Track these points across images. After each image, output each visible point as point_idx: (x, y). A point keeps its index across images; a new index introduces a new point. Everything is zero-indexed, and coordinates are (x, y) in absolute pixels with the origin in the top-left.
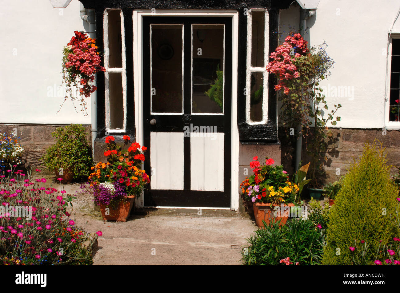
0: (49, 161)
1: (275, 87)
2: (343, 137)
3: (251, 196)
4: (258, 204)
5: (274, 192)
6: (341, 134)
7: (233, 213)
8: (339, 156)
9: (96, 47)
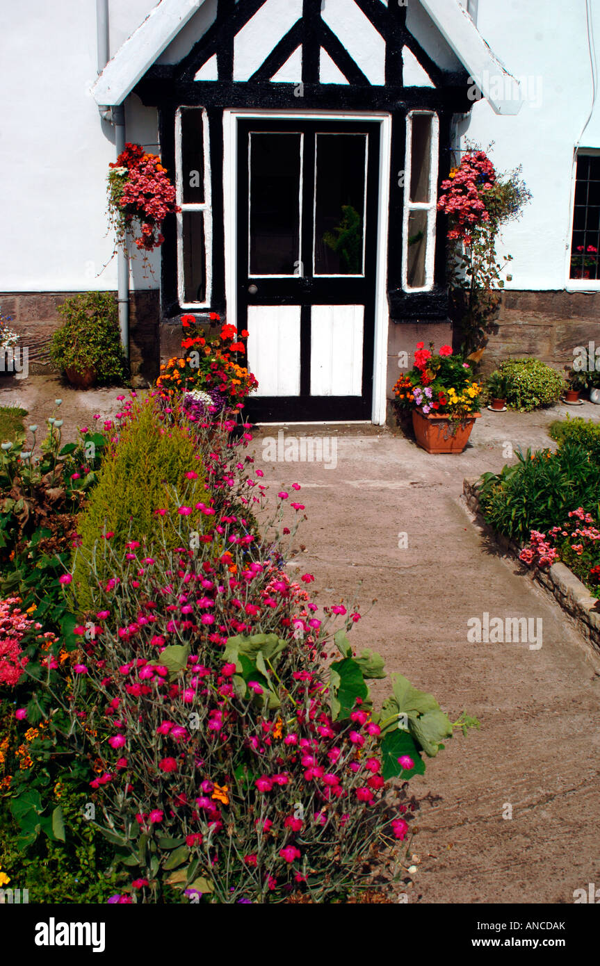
0: (60, 353)
1: (448, 234)
2: (506, 303)
3: (421, 405)
4: (431, 416)
5: (456, 398)
6: (504, 299)
7: (376, 430)
8: (500, 332)
9: (165, 170)
